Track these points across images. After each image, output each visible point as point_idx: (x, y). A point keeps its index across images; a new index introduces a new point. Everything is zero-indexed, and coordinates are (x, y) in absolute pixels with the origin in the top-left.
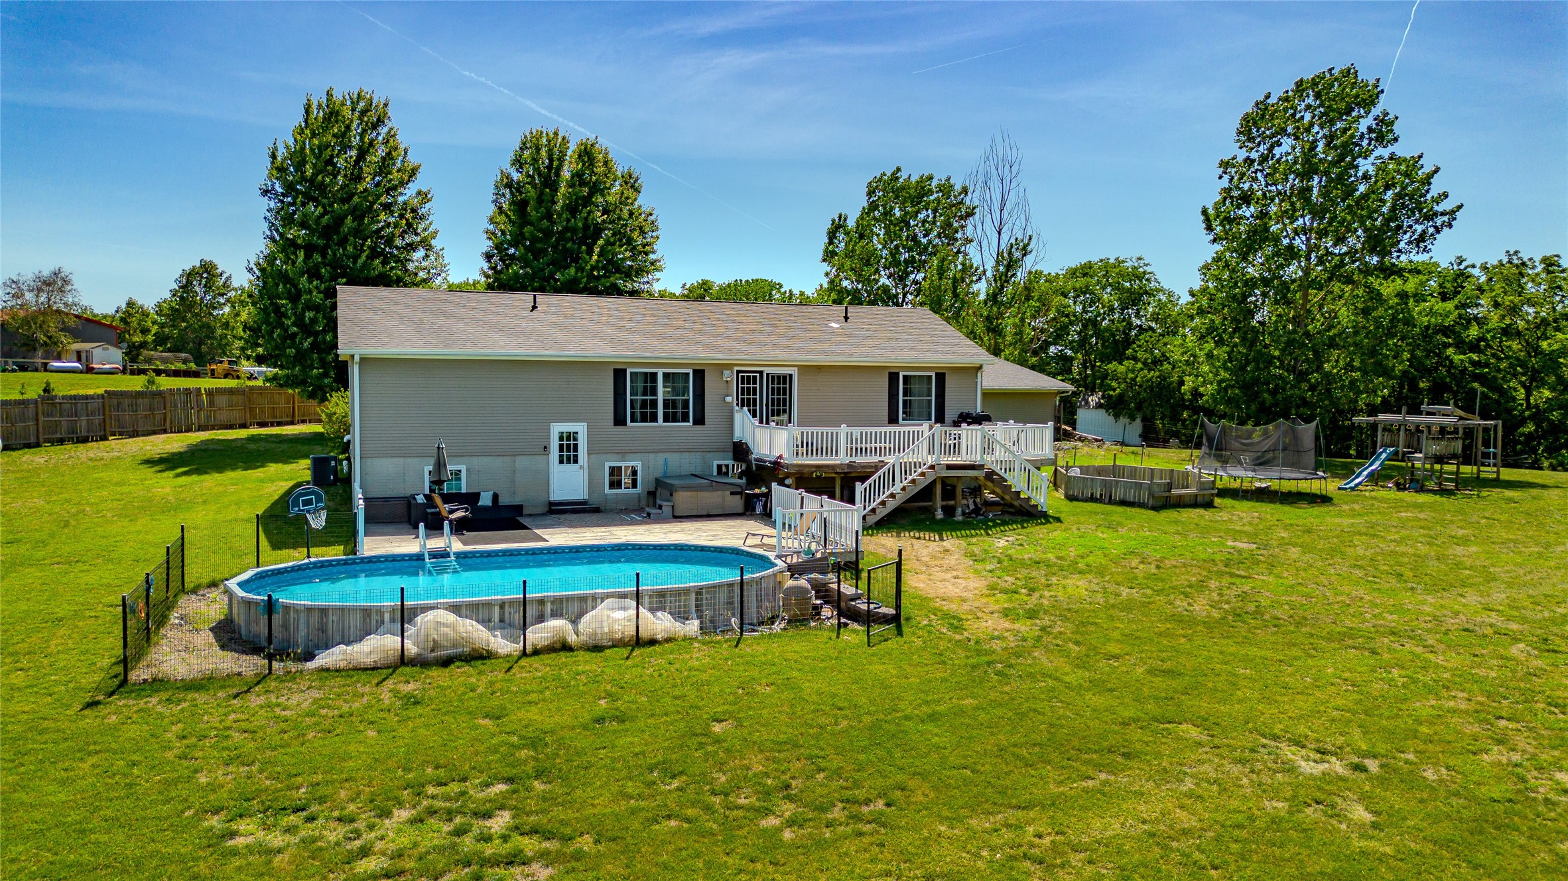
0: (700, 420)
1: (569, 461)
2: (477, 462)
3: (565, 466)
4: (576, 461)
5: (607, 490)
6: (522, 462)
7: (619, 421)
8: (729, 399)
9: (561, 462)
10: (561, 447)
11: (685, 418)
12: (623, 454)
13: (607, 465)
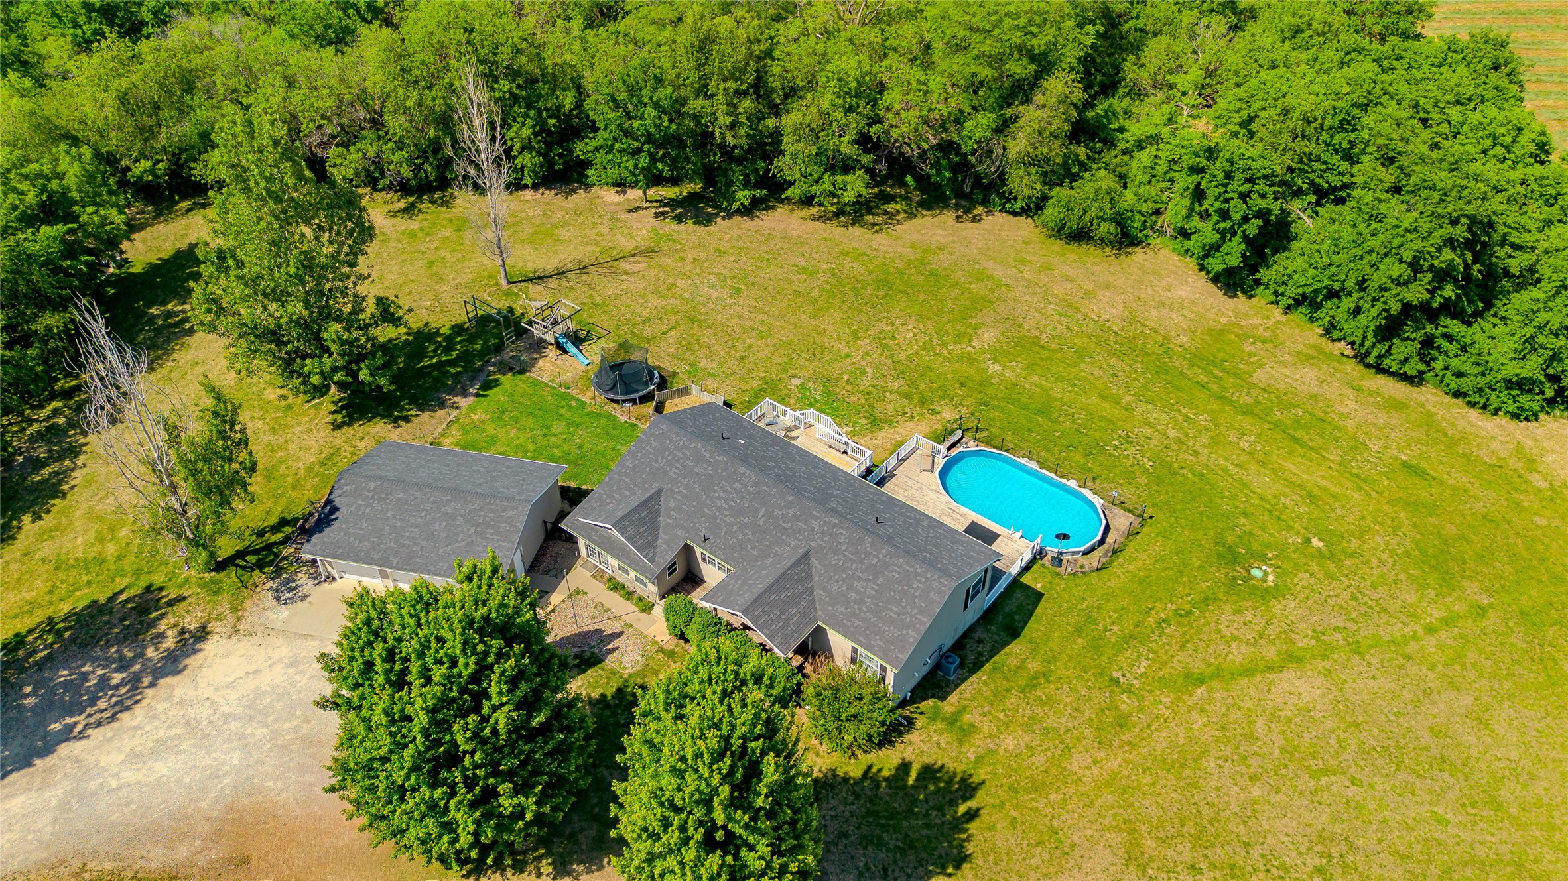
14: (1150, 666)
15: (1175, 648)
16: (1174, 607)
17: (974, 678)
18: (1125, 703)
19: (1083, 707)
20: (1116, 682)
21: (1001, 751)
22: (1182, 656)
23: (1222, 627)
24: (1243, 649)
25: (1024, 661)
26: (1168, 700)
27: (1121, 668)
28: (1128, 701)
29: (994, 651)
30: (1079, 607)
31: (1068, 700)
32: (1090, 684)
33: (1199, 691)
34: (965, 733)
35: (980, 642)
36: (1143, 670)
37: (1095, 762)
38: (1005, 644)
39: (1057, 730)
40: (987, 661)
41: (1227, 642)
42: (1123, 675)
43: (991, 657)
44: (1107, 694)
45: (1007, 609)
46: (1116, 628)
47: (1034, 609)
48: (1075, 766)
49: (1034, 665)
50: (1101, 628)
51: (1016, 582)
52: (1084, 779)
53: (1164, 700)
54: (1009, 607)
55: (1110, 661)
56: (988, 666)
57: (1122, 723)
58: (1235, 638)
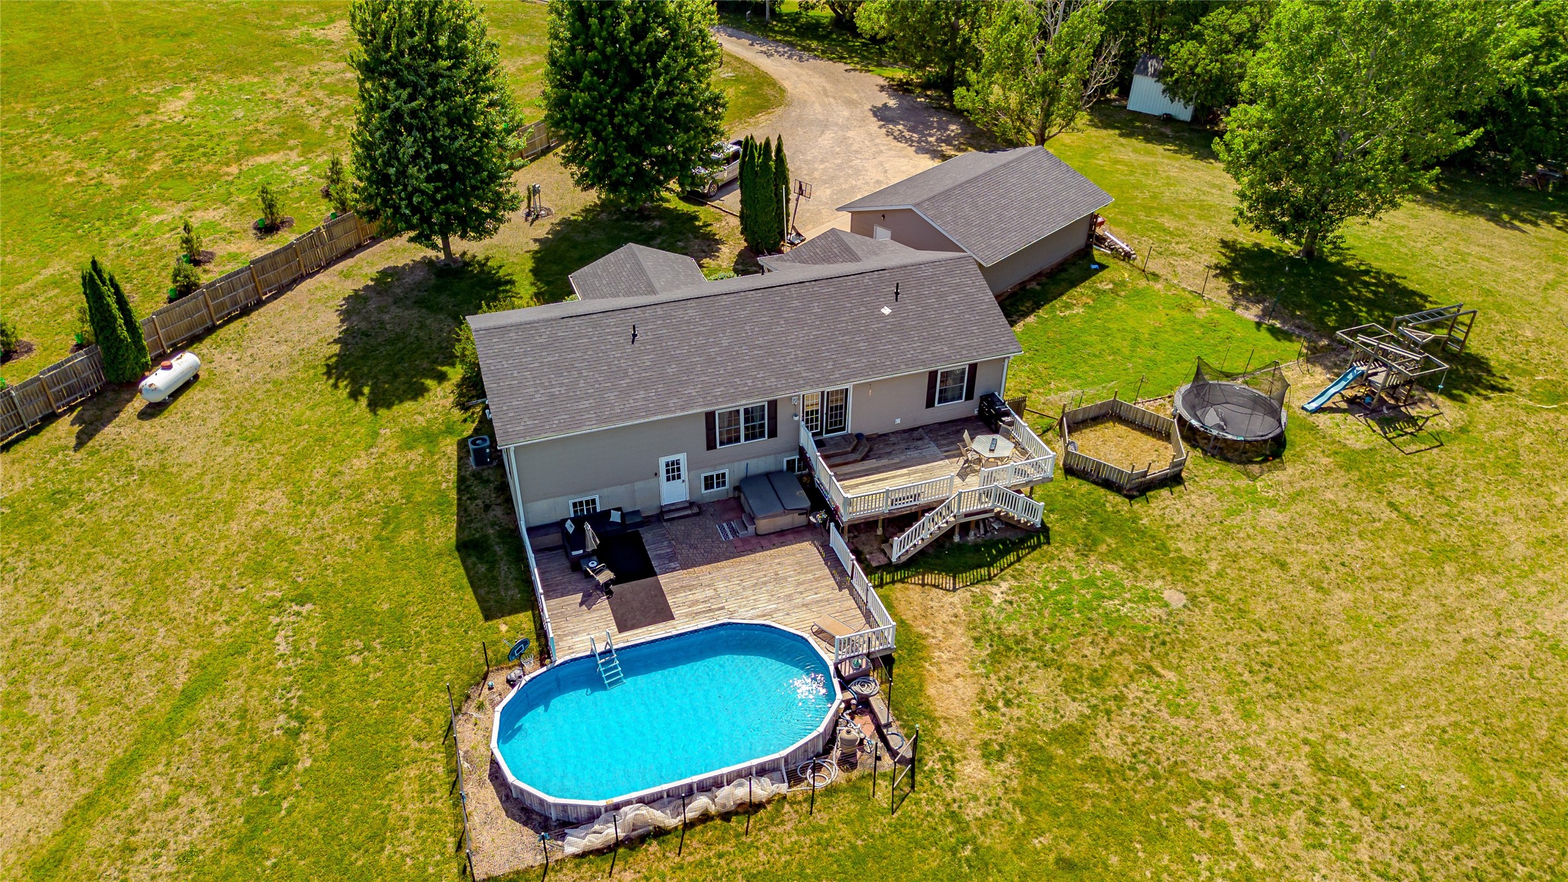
0: (773, 433)
1: (674, 478)
2: (606, 491)
3: (672, 482)
4: (679, 477)
5: (703, 491)
6: (639, 485)
7: (711, 446)
8: (796, 418)
9: (668, 479)
10: (668, 472)
11: (762, 435)
12: (714, 467)
13: (703, 476)
14: (271, 652)
15: (253, 703)
16: (300, 767)
17: (453, 477)
18: (273, 589)
19: (317, 544)
20: (302, 600)
21: (363, 454)
22: (234, 701)
23: (199, 802)
24: (147, 795)
25: (422, 532)
26: (218, 634)
27: (307, 619)
28: (269, 594)
29: (462, 509)
30: (427, 645)
31: (339, 538)
32: (329, 572)
33: (183, 678)
34: (410, 439)
35: (487, 507)
36: (277, 640)
37: (259, 513)
38: (460, 527)
39: (325, 506)
40: (459, 499)
41: (179, 784)
42: (298, 614)
43: (459, 505)
44: (300, 580)
45: (503, 567)
46: (356, 660)
47: (475, 593)
48: (277, 494)
49: (407, 537)
50: (376, 644)
51: (532, 604)
52: (258, 492)
53: (225, 628)
54: (504, 568)
55: (328, 616)
56: (453, 495)
57: (260, 569)
58: (172, 801)
